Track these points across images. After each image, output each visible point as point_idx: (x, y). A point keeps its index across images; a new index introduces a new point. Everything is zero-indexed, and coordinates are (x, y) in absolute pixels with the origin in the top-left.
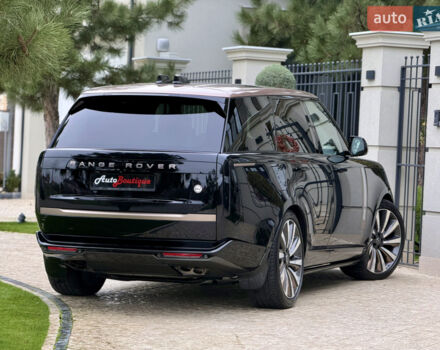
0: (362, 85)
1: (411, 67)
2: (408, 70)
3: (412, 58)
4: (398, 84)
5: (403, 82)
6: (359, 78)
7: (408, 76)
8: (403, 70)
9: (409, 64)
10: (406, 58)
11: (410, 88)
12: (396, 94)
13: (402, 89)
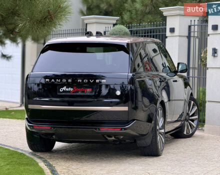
0: (167, 35)
1: (194, 26)
2: (192, 27)
3: (195, 21)
4: (187, 35)
5: (189, 33)
6: (165, 32)
7: (192, 30)
8: (190, 27)
9: (193, 24)
10: (191, 21)
11: (194, 37)
12: (186, 40)
13: (189, 37)
